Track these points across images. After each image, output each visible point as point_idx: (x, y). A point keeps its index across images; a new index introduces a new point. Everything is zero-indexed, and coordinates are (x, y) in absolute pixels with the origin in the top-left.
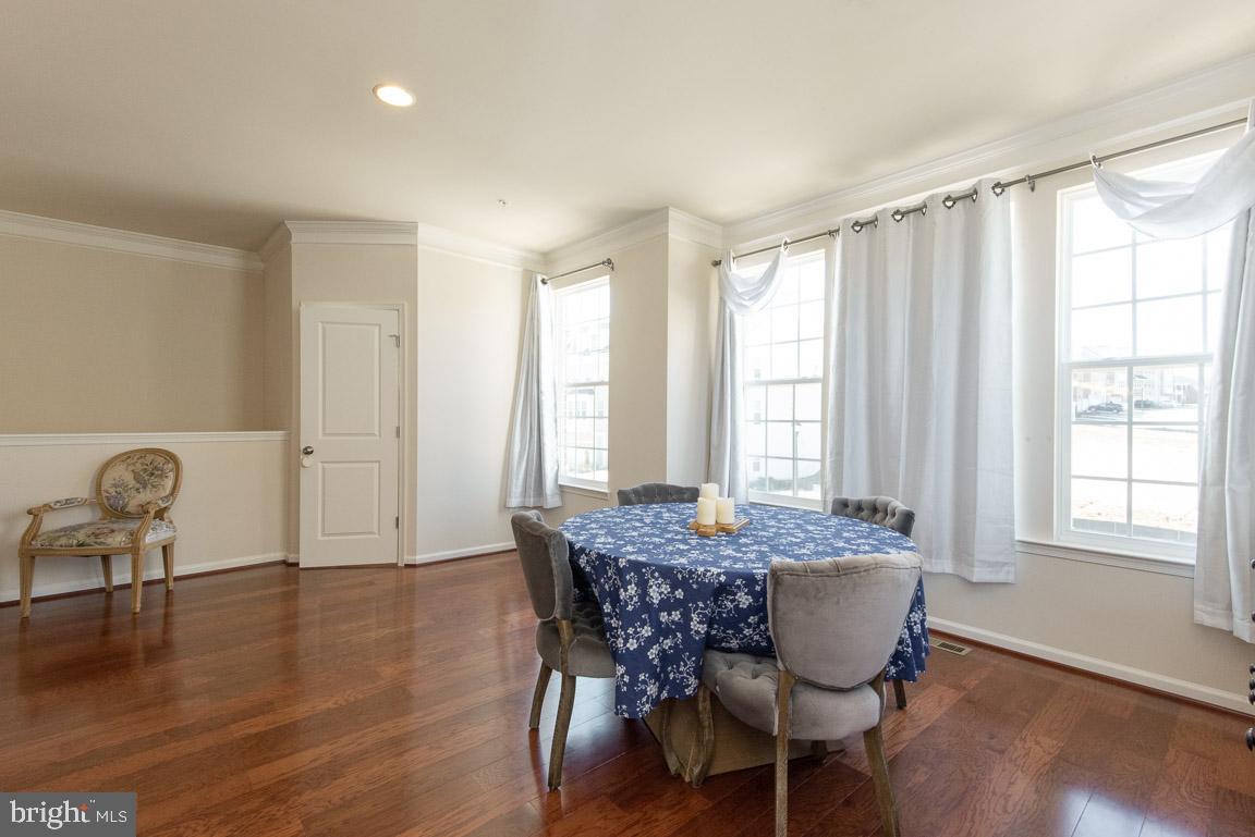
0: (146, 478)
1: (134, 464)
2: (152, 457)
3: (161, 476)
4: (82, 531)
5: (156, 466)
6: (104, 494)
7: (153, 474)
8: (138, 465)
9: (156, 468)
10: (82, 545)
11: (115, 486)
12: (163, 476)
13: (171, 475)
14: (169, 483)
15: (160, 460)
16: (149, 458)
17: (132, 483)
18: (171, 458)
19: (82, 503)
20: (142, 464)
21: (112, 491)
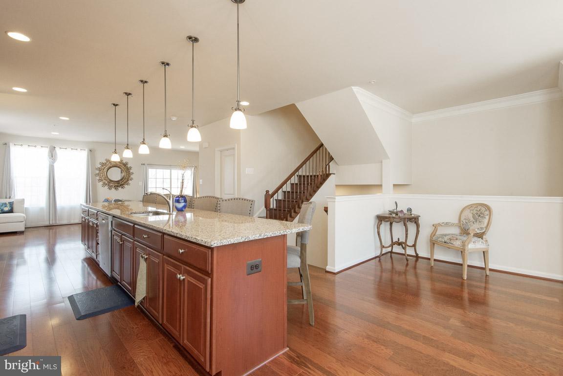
0: (477, 217)
1: (473, 210)
2: (481, 207)
3: (483, 217)
4: (447, 237)
5: (482, 212)
6: (462, 223)
7: (480, 216)
8: (475, 211)
9: (481, 213)
10: (445, 242)
11: (465, 219)
12: (484, 217)
13: (487, 217)
14: (486, 221)
15: (483, 209)
16: (479, 208)
17: (472, 219)
18: (488, 208)
19: (453, 225)
20: (476, 210)
21: (464, 221)
